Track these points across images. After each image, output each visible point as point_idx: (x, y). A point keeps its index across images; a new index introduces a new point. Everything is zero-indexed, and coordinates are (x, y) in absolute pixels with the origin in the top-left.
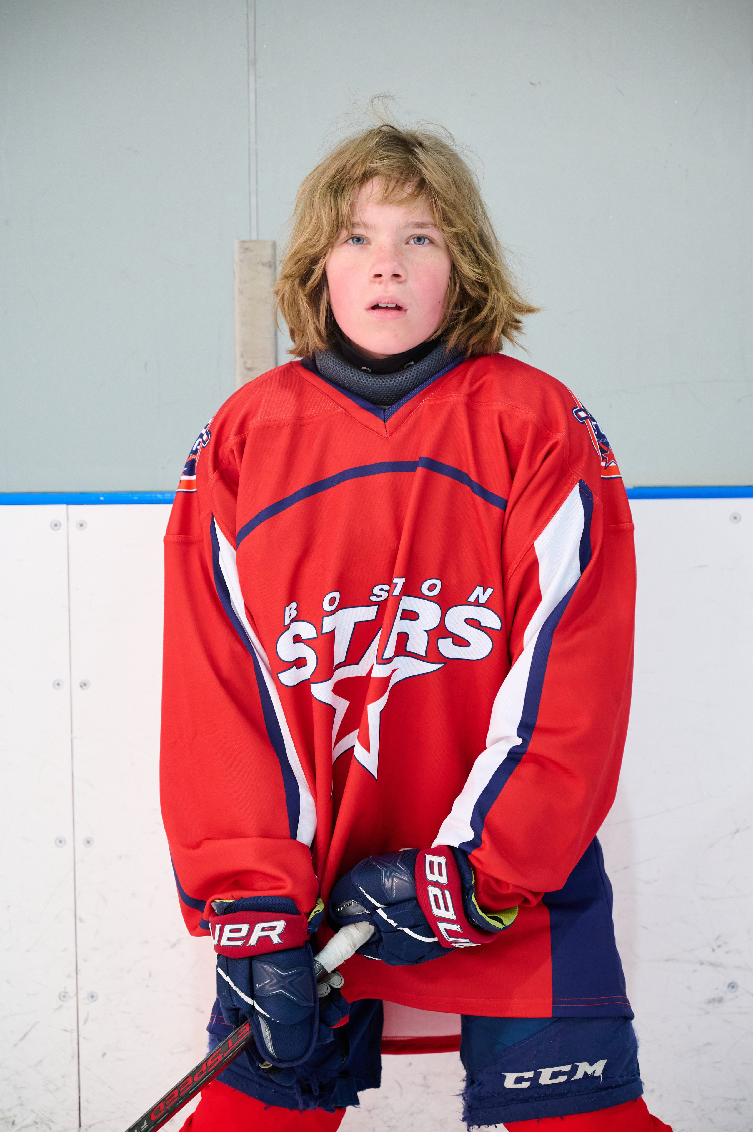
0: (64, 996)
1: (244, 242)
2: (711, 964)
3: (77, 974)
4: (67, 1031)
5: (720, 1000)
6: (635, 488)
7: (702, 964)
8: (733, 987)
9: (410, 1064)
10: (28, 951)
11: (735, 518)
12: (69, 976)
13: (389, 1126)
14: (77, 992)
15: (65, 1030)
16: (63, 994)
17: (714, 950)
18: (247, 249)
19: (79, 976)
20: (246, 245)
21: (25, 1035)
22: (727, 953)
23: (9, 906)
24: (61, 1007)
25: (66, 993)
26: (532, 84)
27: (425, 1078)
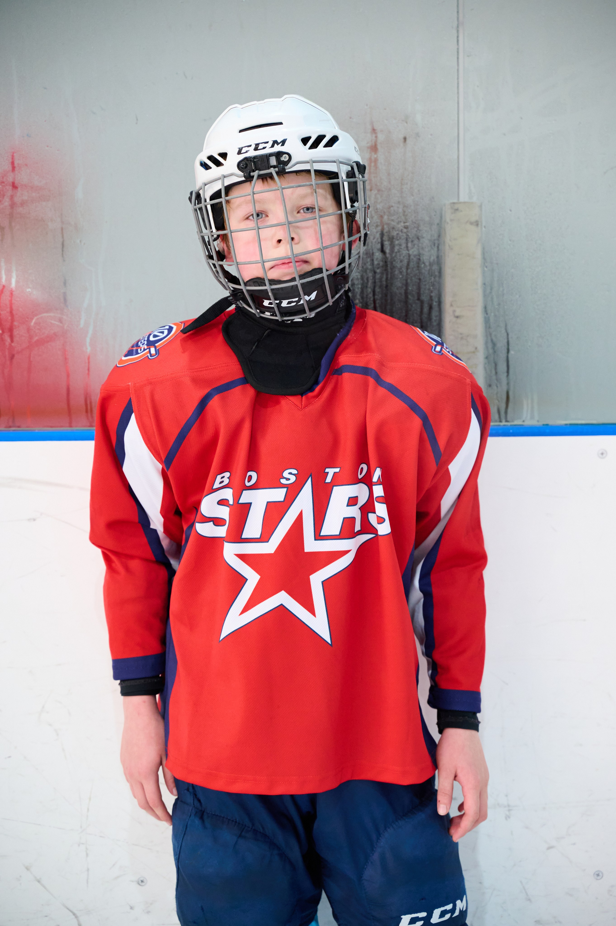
1: (454, 203)
18: (457, 210)
20: (456, 206)
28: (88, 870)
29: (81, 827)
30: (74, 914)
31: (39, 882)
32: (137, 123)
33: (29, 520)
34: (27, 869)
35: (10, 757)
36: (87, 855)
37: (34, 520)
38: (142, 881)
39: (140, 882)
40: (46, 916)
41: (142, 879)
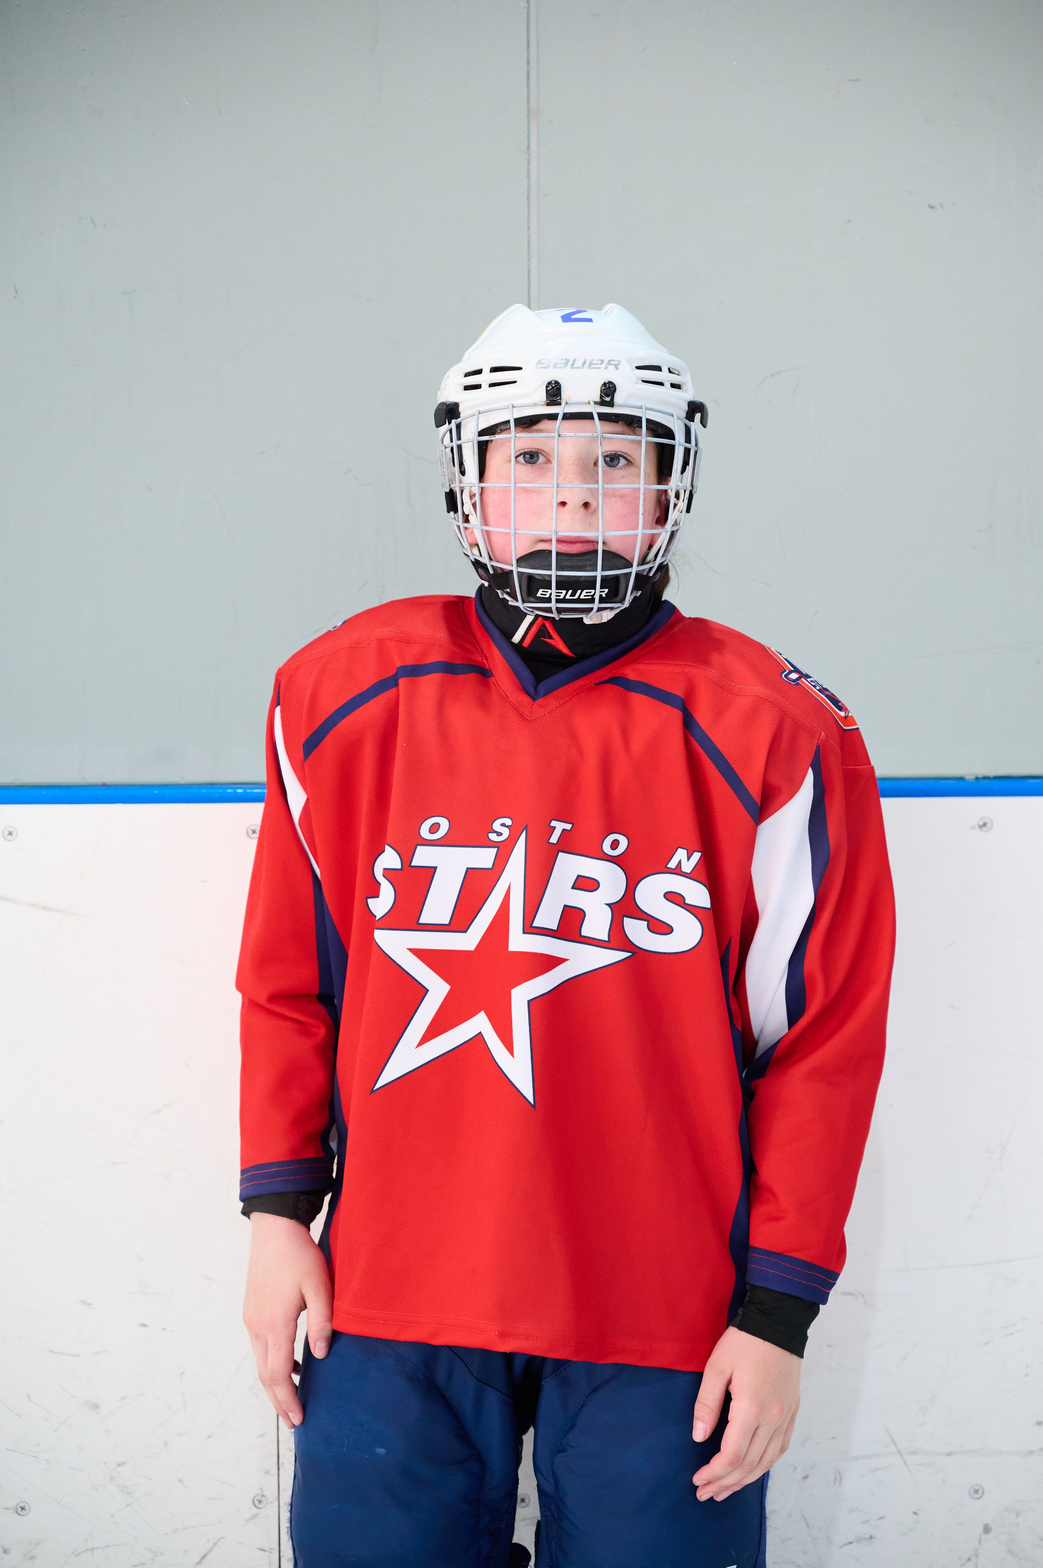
0: (260, 1502)
3: (279, 1469)
4: (265, 1551)
10: (209, 1437)
12: (267, 1472)
14: (279, 1495)
15: (260, 1549)
16: (259, 1498)
19: (280, 1472)
21: (204, 1557)
23: (183, 1374)
24: (255, 1516)
25: (264, 1496)
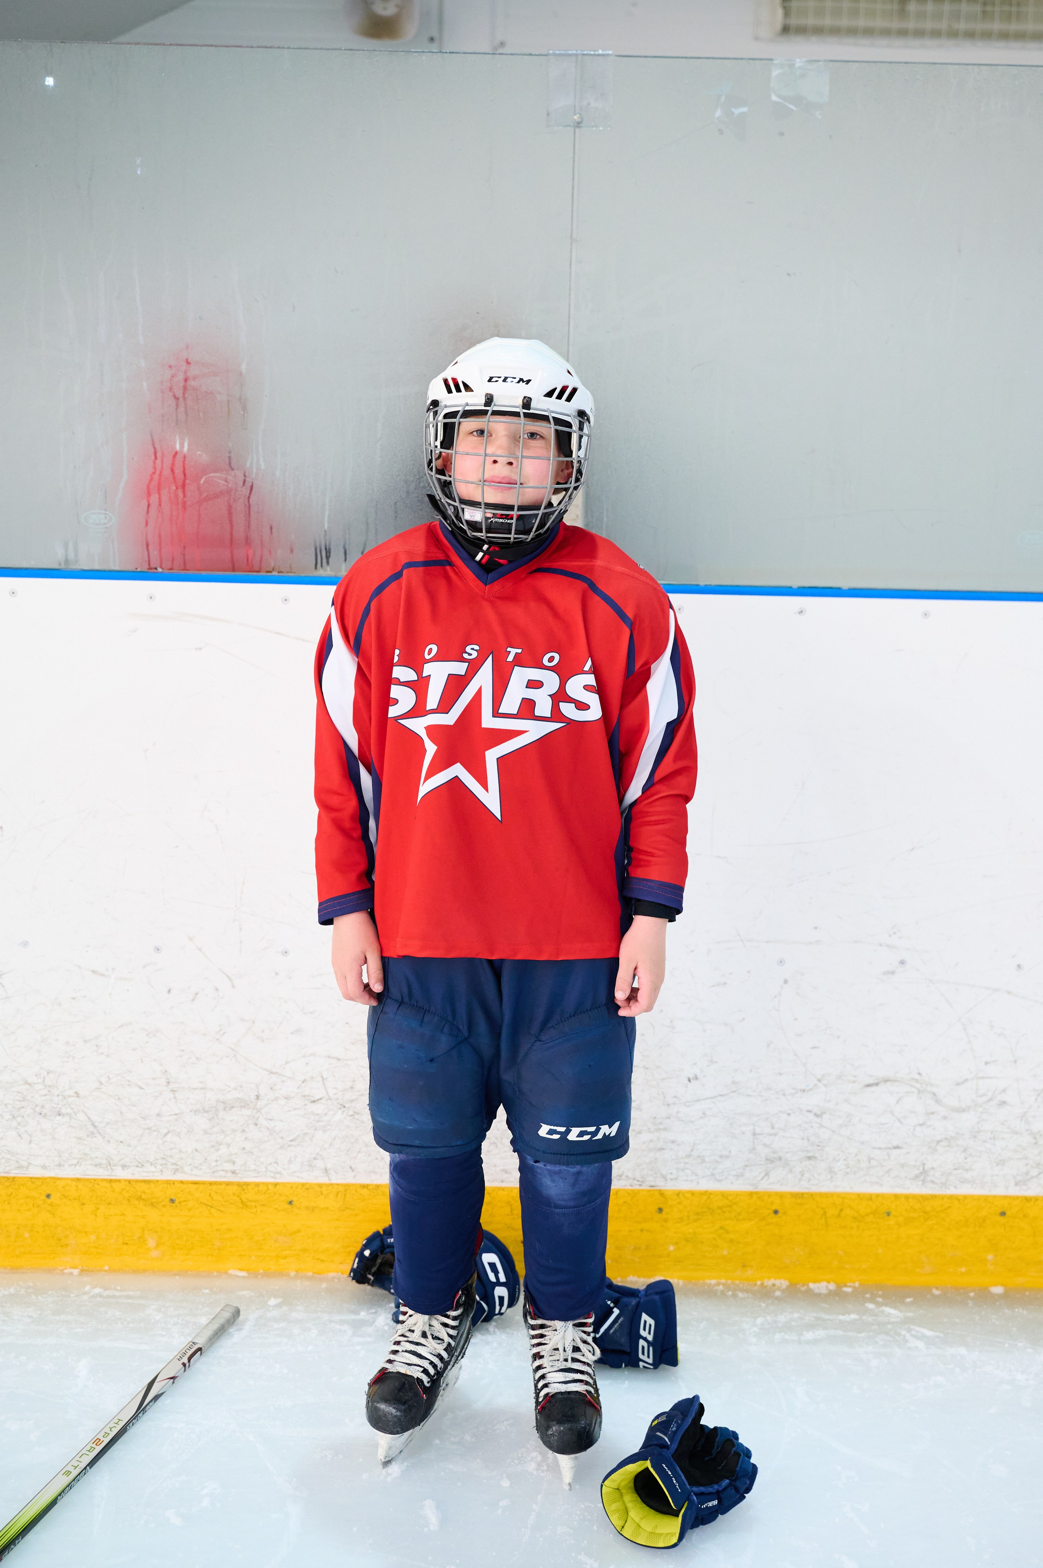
2: (888, 946)
5: (893, 973)
6: (849, 589)
7: (881, 945)
8: (903, 963)
9: (662, 1011)
11: (926, 614)
13: (643, 1056)
17: (890, 936)
22: (900, 938)
26: (789, 275)
27: (671, 1021)
28: (241, 942)
29: (236, 906)
30: (229, 978)
31: (200, 950)
32: (294, 311)
33: (196, 649)
34: (191, 939)
35: (177, 847)
36: (241, 929)
37: (200, 649)
38: (286, 952)
39: (284, 953)
40: (205, 979)
41: (286, 950)
